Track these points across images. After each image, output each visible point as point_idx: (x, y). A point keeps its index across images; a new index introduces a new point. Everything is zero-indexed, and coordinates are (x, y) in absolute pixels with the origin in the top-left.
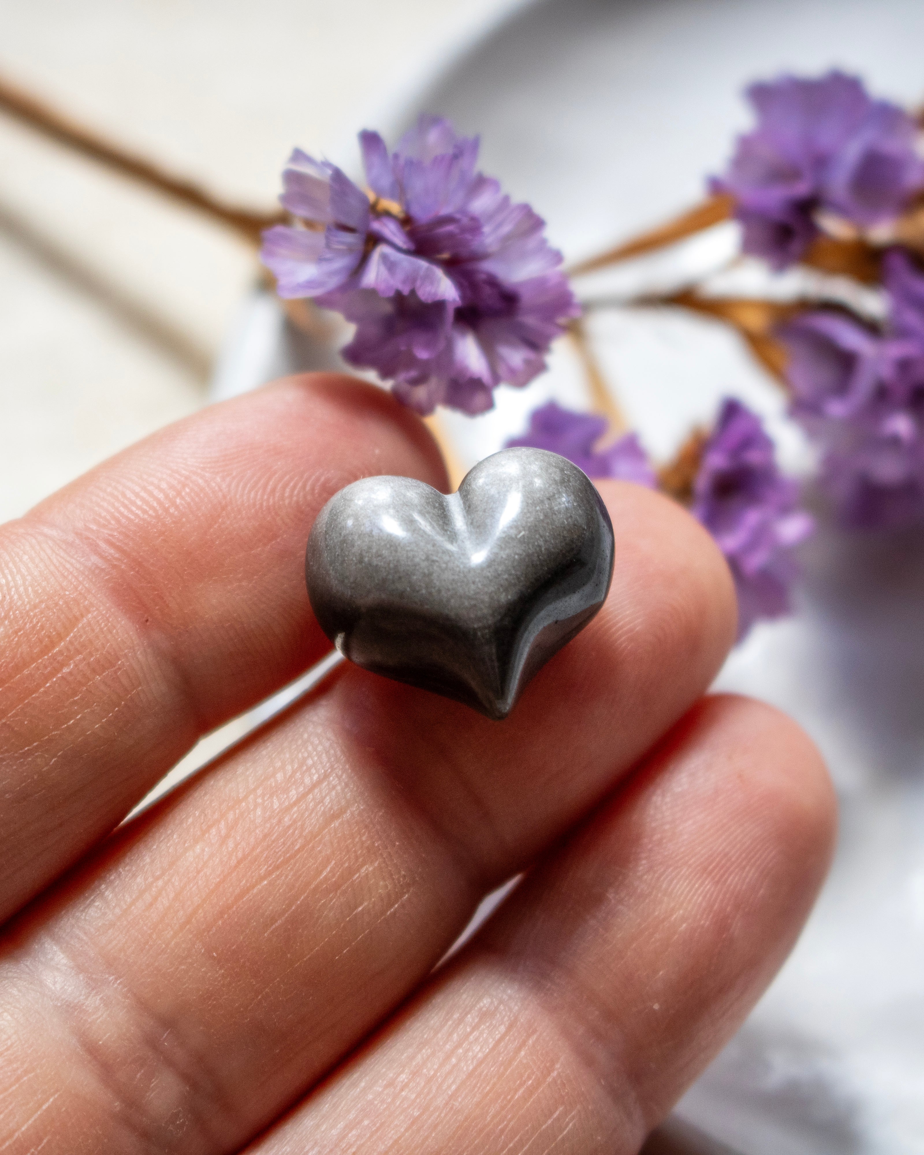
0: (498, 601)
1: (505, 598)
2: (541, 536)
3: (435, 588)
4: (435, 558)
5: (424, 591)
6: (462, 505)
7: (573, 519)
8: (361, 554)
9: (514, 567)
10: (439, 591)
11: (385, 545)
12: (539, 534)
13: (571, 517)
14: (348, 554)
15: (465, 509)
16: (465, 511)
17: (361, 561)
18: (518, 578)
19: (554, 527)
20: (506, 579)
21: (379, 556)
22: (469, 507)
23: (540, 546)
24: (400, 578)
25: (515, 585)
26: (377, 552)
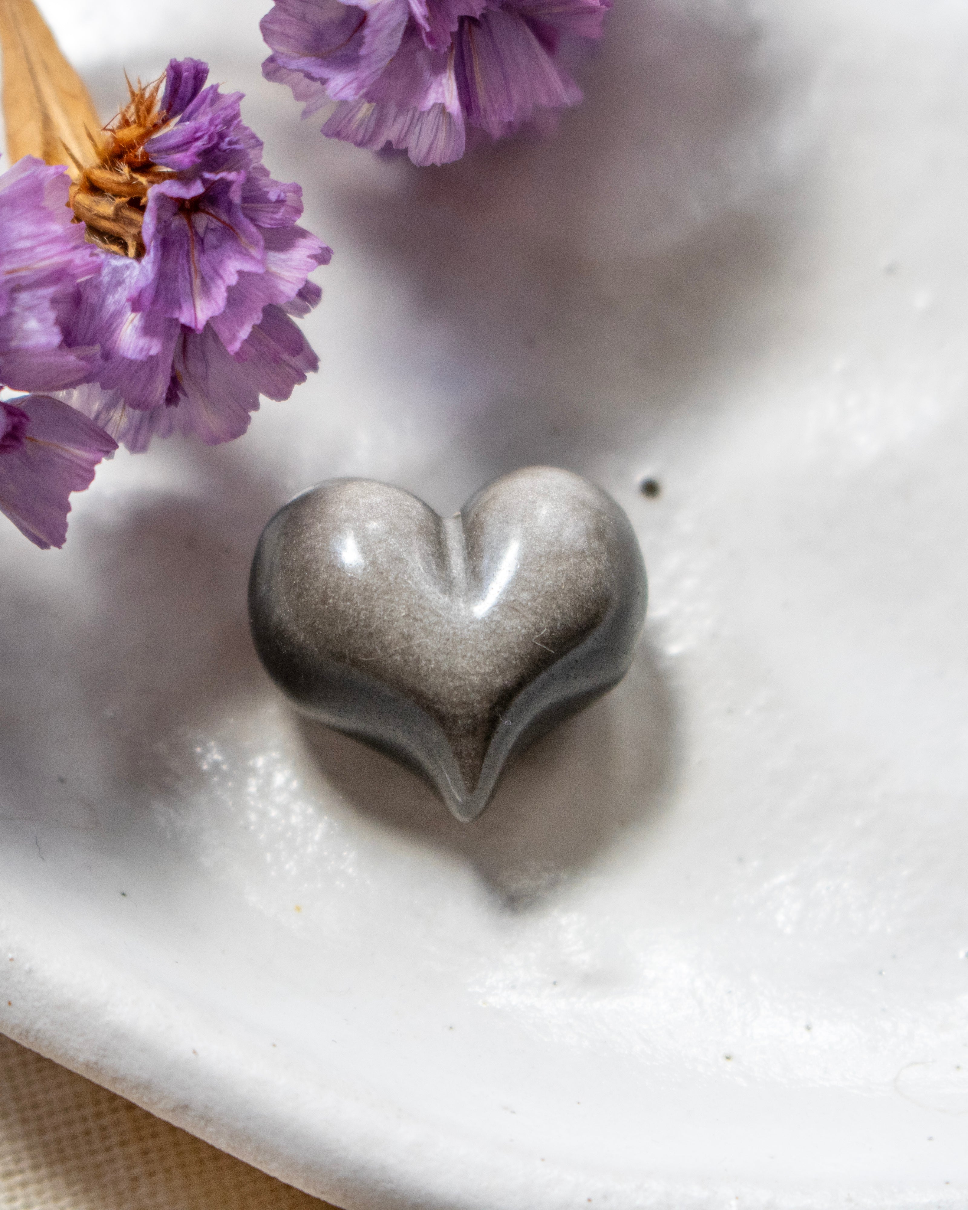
0: (492, 686)
1: (499, 682)
2: (559, 607)
3: (413, 655)
4: (419, 616)
5: (398, 658)
6: (464, 541)
7: (603, 586)
8: (325, 593)
9: (518, 644)
10: (418, 660)
11: (359, 587)
12: (557, 603)
13: (600, 583)
14: (309, 588)
15: (468, 548)
16: (466, 552)
17: (324, 601)
18: (521, 659)
19: (577, 595)
20: (506, 659)
21: (348, 600)
22: (473, 548)
23: (554, 619)
24: (371, 634)
25: (515, 667)
26: (346, 594)
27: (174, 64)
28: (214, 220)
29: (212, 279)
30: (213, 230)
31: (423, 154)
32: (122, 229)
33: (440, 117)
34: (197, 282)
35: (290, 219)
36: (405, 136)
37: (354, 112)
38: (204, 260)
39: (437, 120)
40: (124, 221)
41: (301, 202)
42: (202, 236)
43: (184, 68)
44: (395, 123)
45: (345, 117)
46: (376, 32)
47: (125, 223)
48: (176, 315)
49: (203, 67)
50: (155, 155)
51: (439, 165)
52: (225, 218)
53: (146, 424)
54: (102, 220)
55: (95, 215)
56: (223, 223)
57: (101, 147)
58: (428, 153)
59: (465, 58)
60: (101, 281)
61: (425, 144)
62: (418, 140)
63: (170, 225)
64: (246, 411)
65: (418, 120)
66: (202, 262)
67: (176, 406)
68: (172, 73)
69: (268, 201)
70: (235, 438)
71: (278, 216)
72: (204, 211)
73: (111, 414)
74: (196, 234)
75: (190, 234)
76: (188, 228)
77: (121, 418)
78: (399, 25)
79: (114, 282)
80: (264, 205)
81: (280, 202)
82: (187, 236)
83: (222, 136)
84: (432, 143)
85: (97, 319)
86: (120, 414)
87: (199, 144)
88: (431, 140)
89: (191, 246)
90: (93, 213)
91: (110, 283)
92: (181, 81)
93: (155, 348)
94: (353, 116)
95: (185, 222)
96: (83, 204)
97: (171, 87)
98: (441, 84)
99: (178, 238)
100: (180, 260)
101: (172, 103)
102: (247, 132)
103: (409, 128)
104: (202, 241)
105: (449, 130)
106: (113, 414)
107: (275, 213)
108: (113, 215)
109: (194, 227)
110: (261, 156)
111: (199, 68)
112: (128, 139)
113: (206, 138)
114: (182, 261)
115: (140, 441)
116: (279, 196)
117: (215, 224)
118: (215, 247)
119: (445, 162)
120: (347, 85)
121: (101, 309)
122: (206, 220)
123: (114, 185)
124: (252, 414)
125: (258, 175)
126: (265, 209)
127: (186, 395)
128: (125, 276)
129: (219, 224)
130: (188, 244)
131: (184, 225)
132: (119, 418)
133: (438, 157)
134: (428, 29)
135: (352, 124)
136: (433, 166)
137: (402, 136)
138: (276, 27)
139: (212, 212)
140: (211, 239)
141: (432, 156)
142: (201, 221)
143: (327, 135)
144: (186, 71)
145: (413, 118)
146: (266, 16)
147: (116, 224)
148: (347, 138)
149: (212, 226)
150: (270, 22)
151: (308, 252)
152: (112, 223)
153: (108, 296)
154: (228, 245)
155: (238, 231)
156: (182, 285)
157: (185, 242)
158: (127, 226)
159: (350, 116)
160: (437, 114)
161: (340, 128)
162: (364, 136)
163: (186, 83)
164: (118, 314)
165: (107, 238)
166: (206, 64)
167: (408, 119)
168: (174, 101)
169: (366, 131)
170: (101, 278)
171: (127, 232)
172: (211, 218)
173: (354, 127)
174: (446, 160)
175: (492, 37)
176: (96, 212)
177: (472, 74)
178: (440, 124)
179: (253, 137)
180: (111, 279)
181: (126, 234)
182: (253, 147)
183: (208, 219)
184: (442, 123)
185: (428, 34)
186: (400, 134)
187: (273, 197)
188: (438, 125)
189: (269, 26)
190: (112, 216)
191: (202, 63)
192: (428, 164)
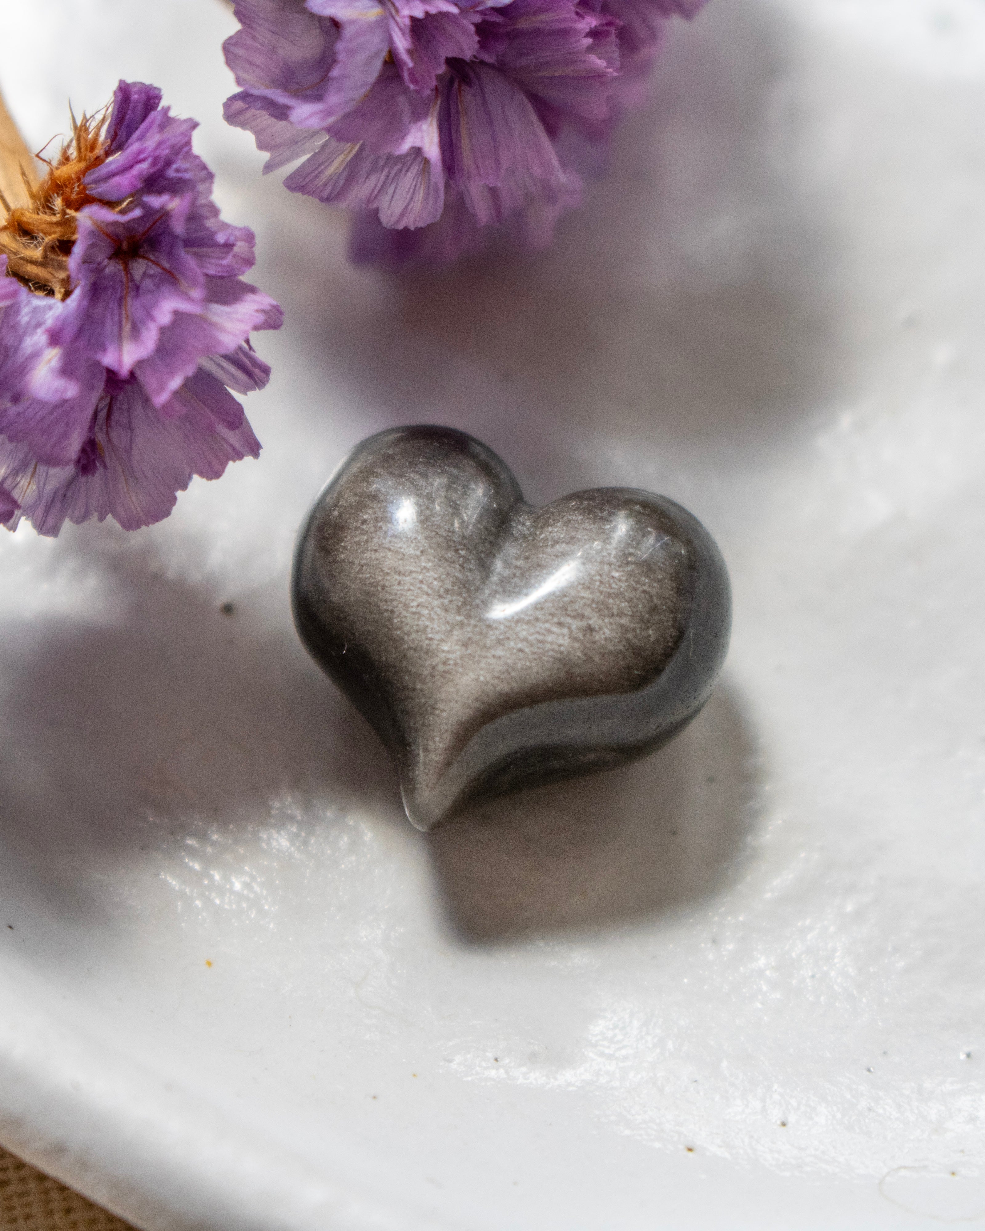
27: (123, 85)
28: (154, 266)
29: (144, 323)
30: (152, 276)
31: (395, 218)
32: (49, 274)
33: (418, 178)
34: (127, 327)
35: (239, 269)
36: (377, 195)
37: (322, 168)
38: (137, 304)
39: (415, 182)
40: (53, 265)
41: (253, 253)
42: (138, 283)
43: (133, 90)
44: (367, 180)
45: (311, 172)
46: (352, 52)
47: (54, 268)
48: (99, 356)
49: (156, 92)
50: (93, 186)
51: (412, 228)
52: (166, 264)
53: (58, 504)
54: (29, 265)
55: (21, 258)
56: (164, 269)
57: (35, 187)
58: (401, 216)
59: (452, 117)
60: (19, 321)
61: (398, 207)
62: (391, 201)
63: (103, 269)
64: (173, 491)
65: (393, 180)
66: (134, 306)
67: (93, 476)
68: (120, 96)
69: (216, 245)
70: (157, 521)
71: (225, 262)
72: (143, 257)
73: (19, 479)
74: (132, 280)
75: (125, 280)
76: (123, 273)
77: (29, 484)
78: (377, 53)
79: (34, 322)
80: (211, 250)
81: (228, 246)
82: (121, 282)
83: (168, 163)
84: (407, 207)
85: (10, 362)
86: (28, 480)
87: (144, 166)
88: (407, 202)
89: (124, 292)
90: (19, 256)
91: (28, 323)
92: (129, 105)
93: (71, 390)
94: (321, 172)
95: (121, 267)
96: (9, 247)
97: (118, 111)
98: (420, 129)
99: (111, 283)
100: (111, 305)
101: (118, 131)
102: (197, 161)
103: (382, 186)
104: (137, 288)
105: (427, 193)
106: (21, 479)
107: (223, 258)
108: (42, 258)
109: (131, 274)
110: (210, 192)
111: (151, 92)
112: (66, 176)
113: (150, 160)
114: (113, 305)
115: (50, 521)
116: (228, 239)
117: (154, 270)
118: (150, 291)
119: (419, 226)
120: (313, 114)
121: (16, 351)
122: (144, 266)
123: (45, 226)
124: (179, 494)
125: (205, 212)
126: (212, 255)
127: (105, 466)
128: (47, 317)
129: (158, 270)
130: (122, 290)
131: (119, 270)
132: (26, 484)
133: (411, 222)
134: (410, 64)
135: (318, 180)
136: (406, 230)
137: (374, 195)
138: (241, 52)
139: (152, 257)
140: (148, 283)
141: (405, 219)
142: (139, 267)
143: (289, 188)
144: (135, 93)
145: (387, 177)
146: (231, 38)
147: (43, 269)
148: (311, 193)
149: (151, 272)
150: (236, 45)
151: (256, 307)
152: (40, 268)
153: (25, 338)
154: (166, 289)
155: (178, 276)
156: (109, 327)
157: (119, 287)
158: (55, 271)
159: (317, 172)
160: (416, 176)
161: (304, 182)
162: (331, 192)
163: (135, 108)
164: (35, 355)
165: (32, 284)
166: (160, 90)
167: (382, 179)
168: (119, 129)
169: (334, 188)
170: (19, 318)
171: (55, 277)
172: (150, 264)
173: (320, 184)
174: (421, 224)
175: (484, 99)
176: (22, 255)
177: (458, 131)
178: (419, 184)
179: (204, 167)
180: (31, 319)
181: (54, 280)
182: (203, 181)
183: (147, 265)
184: (420, 186)
185: (410, 71)
186: (371, 194)
187: (221, 238)
188: (415, 186)
189: (233, 49)
190: (40, 259)
191: (155, 88)
192: (400, 227)
